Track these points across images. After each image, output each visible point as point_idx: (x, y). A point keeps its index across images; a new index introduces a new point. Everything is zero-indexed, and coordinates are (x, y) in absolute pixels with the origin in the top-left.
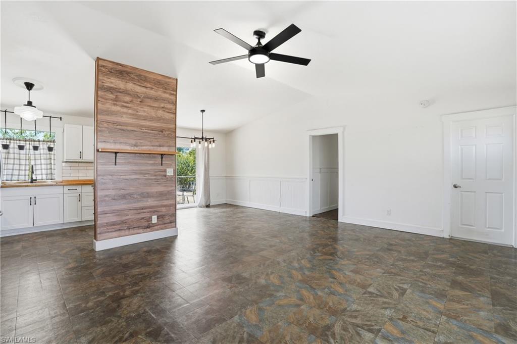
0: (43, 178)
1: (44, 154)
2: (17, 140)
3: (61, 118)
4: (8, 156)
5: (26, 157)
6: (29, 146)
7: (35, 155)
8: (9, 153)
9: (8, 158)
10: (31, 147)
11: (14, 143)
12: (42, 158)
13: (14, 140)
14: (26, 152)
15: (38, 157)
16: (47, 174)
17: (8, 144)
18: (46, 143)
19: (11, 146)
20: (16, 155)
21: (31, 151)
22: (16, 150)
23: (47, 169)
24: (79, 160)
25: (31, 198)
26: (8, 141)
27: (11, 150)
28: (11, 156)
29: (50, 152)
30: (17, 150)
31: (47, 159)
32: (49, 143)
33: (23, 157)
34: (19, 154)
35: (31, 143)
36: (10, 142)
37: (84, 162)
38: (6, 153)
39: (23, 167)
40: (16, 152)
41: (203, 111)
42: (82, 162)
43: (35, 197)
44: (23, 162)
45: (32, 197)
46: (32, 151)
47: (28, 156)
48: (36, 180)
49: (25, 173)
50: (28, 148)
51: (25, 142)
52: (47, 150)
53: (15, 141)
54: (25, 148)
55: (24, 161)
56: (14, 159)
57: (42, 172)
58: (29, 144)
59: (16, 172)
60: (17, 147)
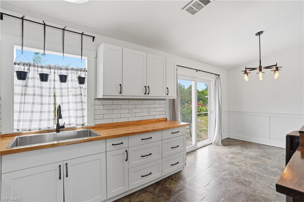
0: (71, 122)
1: (72, 88)
2: (38, 67)
3: (94, 38)
4: (26, 90)
5: (50, 92)
6: (54, 76)
7: (61, 88)
8: (26, 86)
9: (25, 94)
10: (57, 78)
11: (34, 70)
12: (70, 93)
13: (34, 66)
14: (50, 84)
15: (65, 92)
16: (77, 117)
17: (26, 71)
18: (75, 72)
19: (30, 75)
20: (36, 89)
21: (56, 83)
22: (36, 80)
23: (77, 110)
24: (118, 96)
25: (60, 166)
26: (26, 68)
27: (30, 82)
28: (30, 91)
29: (81, 85)
30: (38, 81)
31: (76, 95)
32: (79, 72)
33: (45, 92)
34: (41, 88)
35: (56, 71)
36: (29, 69)
37: (124, 99)
38: (23, 86)
39: (45, 108)
40: (36, 85)
41: (259, 34)
42: (121, 99)
43: (66, 164)
44: (46, 100)
45: (61, 164)
46: (58, 83)
47: (52, 90)
48: (63, 127)
49: (49, 116)
50: (53, 79)
51: (49, 70)
52: (77, 82)
53: (36, 68)
54: (49, 78)
55: (48, 98)
56: (34, 95)
57: (69, 113)
58: (55, 73)
59: (36, 116)
60: (38, 76)
